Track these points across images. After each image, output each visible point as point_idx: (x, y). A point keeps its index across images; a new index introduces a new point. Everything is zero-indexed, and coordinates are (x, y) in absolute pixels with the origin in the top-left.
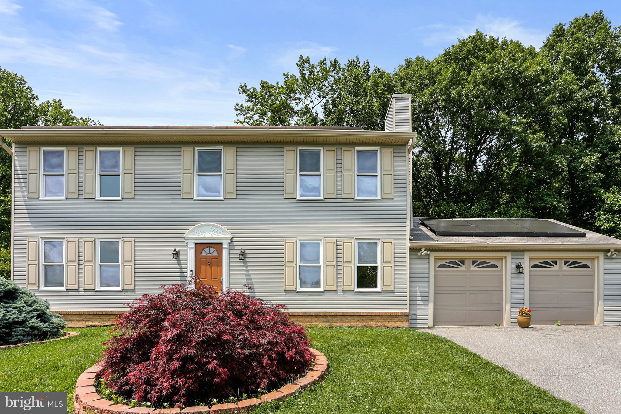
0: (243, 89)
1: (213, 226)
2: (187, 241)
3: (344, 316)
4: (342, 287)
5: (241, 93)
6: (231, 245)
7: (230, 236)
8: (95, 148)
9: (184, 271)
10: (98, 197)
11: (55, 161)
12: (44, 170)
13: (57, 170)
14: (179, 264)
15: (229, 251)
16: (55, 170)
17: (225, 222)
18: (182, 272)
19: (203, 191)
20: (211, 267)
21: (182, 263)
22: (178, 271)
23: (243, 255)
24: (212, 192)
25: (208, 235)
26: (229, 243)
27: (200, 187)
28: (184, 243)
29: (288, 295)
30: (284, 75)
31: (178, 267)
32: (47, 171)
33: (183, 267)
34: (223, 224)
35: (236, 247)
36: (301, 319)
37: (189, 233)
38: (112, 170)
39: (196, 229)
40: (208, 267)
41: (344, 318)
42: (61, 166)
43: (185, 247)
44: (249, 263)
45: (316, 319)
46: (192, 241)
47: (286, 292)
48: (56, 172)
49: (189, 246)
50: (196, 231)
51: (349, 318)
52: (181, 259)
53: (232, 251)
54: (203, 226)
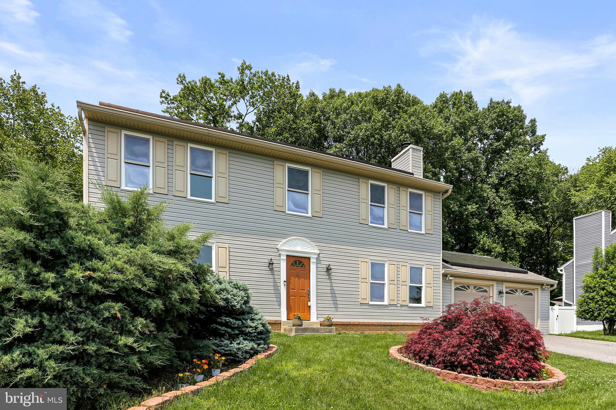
0: (181, 79)
1: (303, 240)
2: (280, 252)
3: (404, 326)
4: (400, 302)
5: (179, 82)
6: (318, 259)
7: (318, 252)
8: (186, 144)
9: (277, 281)
10: (189, 197)
11: (139, 149)
12: (126, 158)
13: (141, 159)
14: (273, 274)
15: (317, 265)
16: (138, 158)
17: (315, 238)
18: (275, 282)
19: (293, 207)
20: (299, 279)
21: (276, 273)
22: (272, 280)
23: (328, 269)
24: (300, 209)
25: (299, 249)
26: (317, 258)
27: (290, 202)
28: (277, 254)
29: (363, 307)
30: (220, 74)
31: (271, 276)
32: (128, 159)
33: (276, 277)
34: (313, 240)
35: (322, 263)
36: (374, 328)
37: (282, 245)
38: (203, 170)
39: (288, 241)
40: (297, 279)
41: (402, 327)
42: (147, 156)
43: (278, 258)
44: (333, 278)
45: (384, 328)
46: (286, 253)
47: (362, 304)
48: (140, 161)
49: (282, 257)
50: (288, 243)
51: (406, 327)
52: (275, 269)
53: (319, 266)
54: (295, 239)
